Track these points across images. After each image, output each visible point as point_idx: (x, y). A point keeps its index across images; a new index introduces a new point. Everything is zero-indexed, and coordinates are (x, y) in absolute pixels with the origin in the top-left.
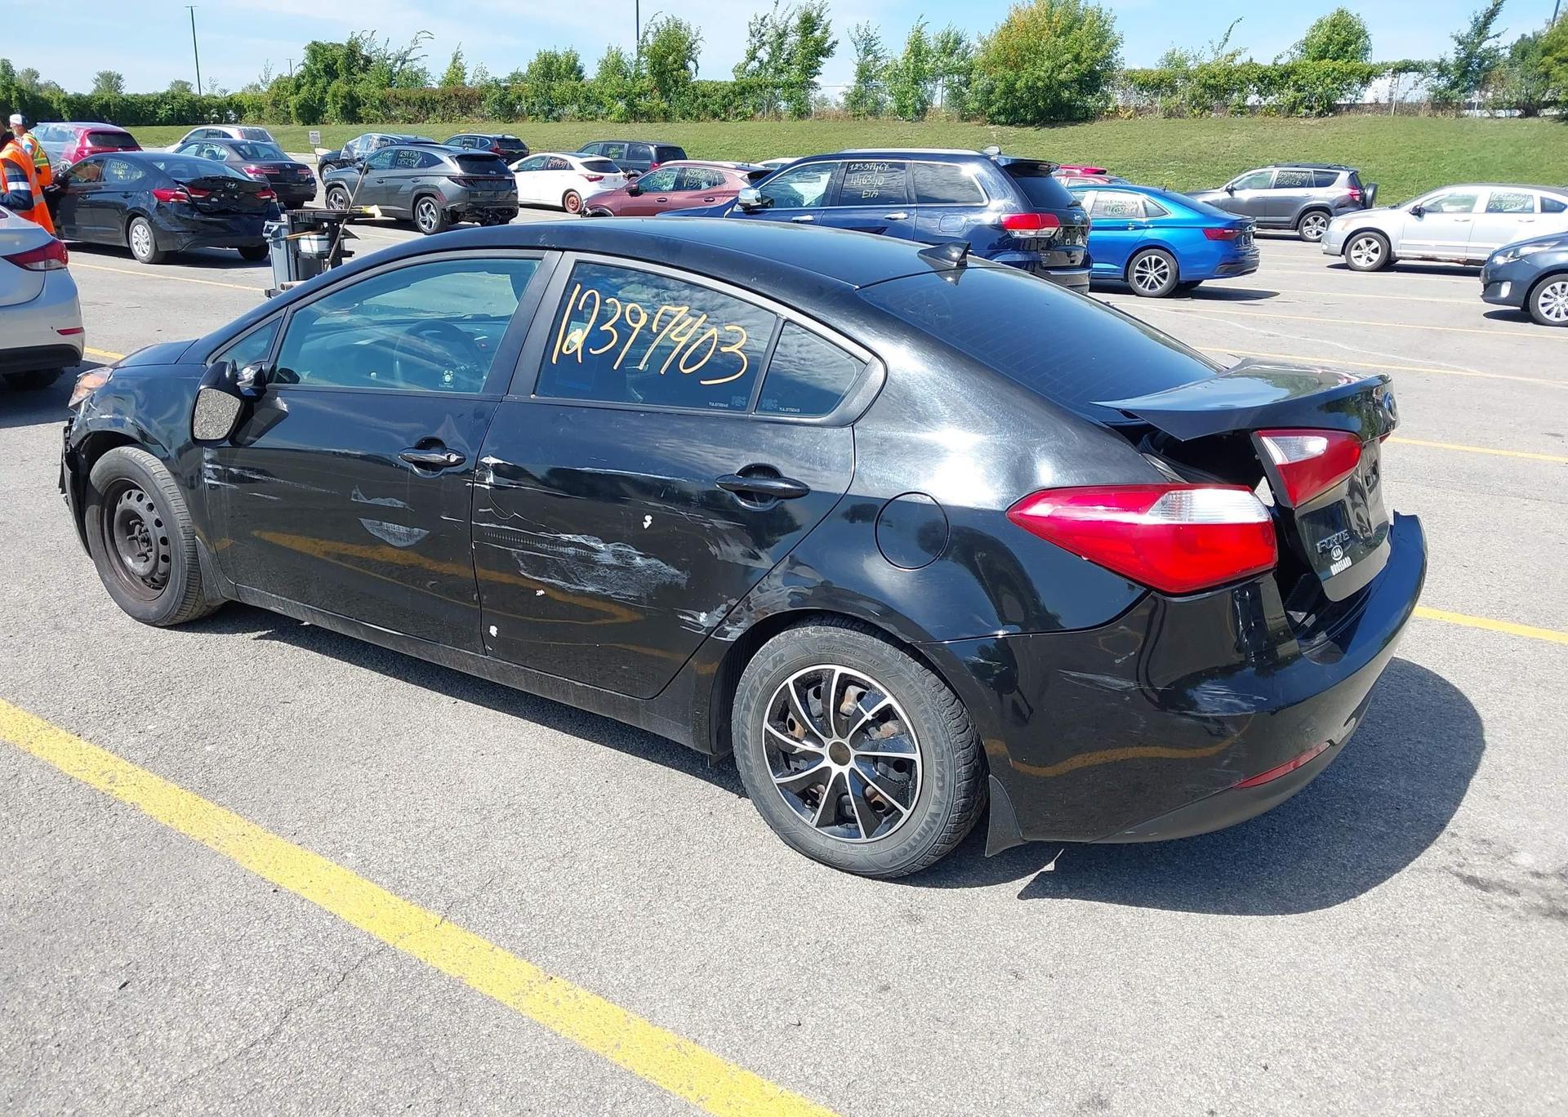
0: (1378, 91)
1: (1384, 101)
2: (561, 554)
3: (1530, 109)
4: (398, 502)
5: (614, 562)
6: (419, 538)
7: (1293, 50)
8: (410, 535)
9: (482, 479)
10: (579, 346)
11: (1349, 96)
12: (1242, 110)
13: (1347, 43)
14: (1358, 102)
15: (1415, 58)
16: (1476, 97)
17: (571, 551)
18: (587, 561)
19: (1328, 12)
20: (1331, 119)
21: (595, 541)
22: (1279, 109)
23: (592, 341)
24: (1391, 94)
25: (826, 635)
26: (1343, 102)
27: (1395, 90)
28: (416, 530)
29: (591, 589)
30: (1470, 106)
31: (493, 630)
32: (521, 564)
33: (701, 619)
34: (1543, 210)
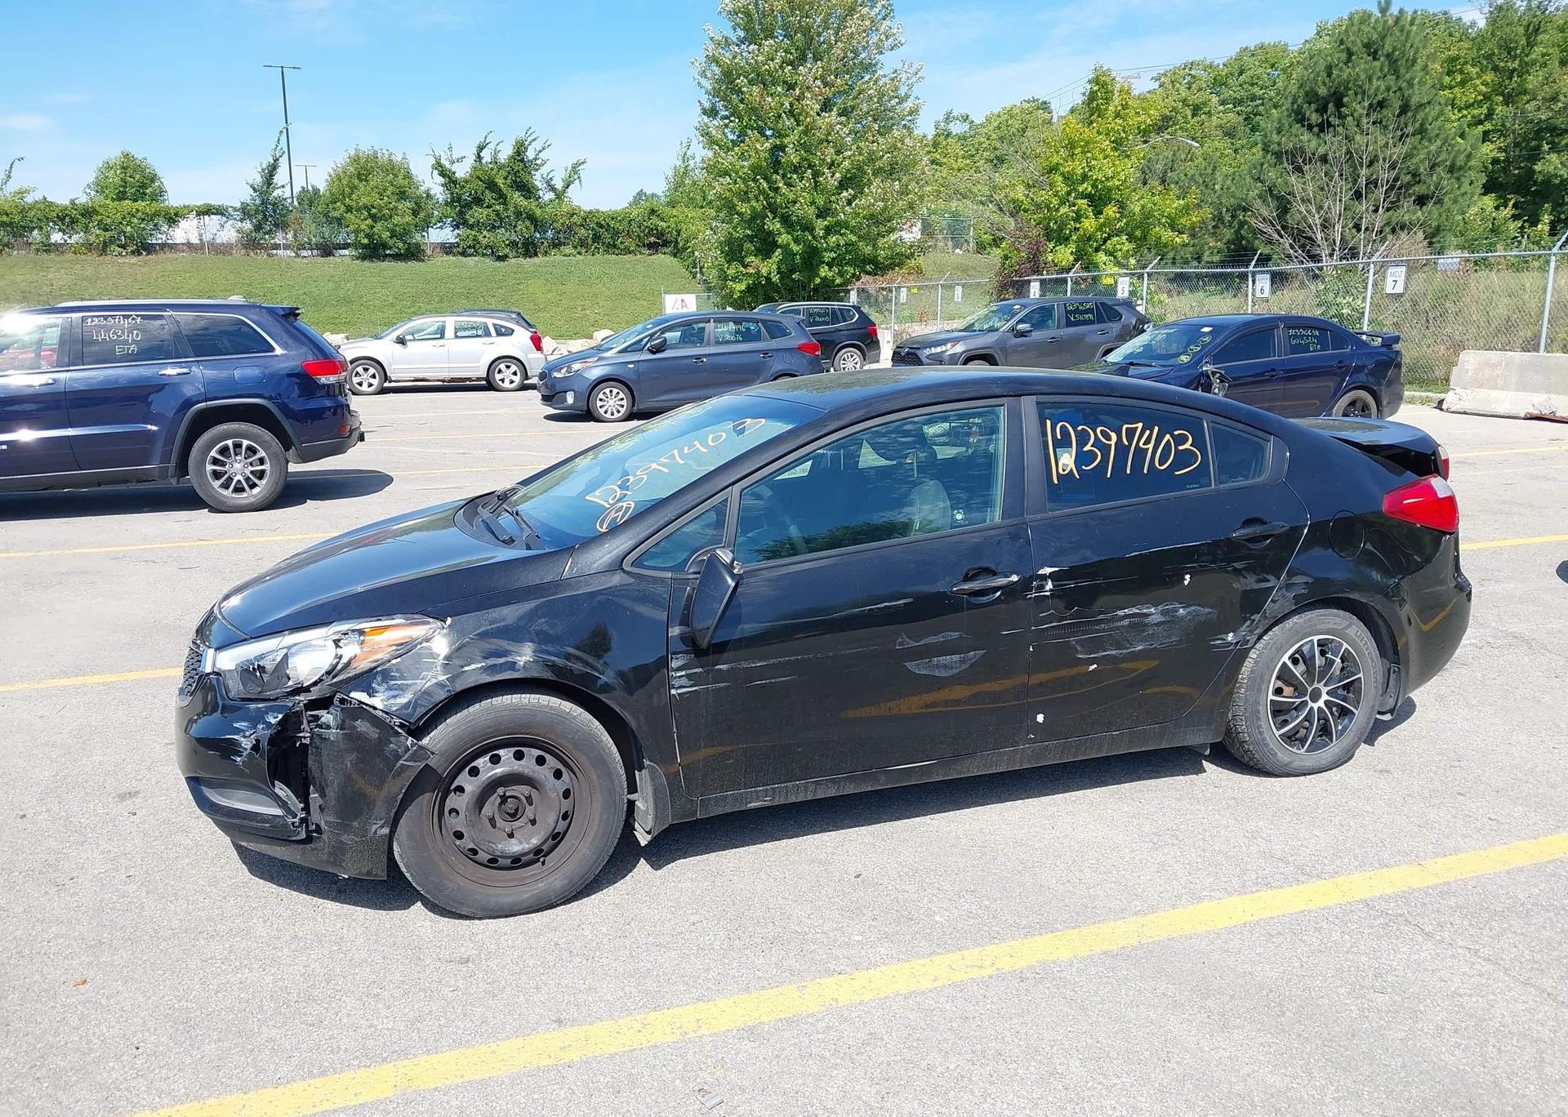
0: (185, 231)
1: (195, 240)
2: (1117, 628)
3: (327, 250)
4: (952, 634)
5: (1163, 619)
6: (973, 661)
7: (88, 191)
8: (963, 661)
9: (1041, 588)
10: (1072, 466)
11: (160, 236)
12: (48, 248)
13: (144, 186)
14: (170, 242)
15: (215, 202)
16: (279, 238)
17: (1126, 622)
18: (1139, 625)
19: (113, 154)
20: (144, 257)
21: (1147, 608)
22: (89, 247)
23: (1082, 458)
24: (200, 235)
25: (1308, 617)
26: (154, 242)
27: (203, 231)
28: (972, 653)
29: (1140, 648)
30: (276, 247)
31: (1040, 718)
32: (1079, 648)
33: (1229, 639)
34: (499, 334)
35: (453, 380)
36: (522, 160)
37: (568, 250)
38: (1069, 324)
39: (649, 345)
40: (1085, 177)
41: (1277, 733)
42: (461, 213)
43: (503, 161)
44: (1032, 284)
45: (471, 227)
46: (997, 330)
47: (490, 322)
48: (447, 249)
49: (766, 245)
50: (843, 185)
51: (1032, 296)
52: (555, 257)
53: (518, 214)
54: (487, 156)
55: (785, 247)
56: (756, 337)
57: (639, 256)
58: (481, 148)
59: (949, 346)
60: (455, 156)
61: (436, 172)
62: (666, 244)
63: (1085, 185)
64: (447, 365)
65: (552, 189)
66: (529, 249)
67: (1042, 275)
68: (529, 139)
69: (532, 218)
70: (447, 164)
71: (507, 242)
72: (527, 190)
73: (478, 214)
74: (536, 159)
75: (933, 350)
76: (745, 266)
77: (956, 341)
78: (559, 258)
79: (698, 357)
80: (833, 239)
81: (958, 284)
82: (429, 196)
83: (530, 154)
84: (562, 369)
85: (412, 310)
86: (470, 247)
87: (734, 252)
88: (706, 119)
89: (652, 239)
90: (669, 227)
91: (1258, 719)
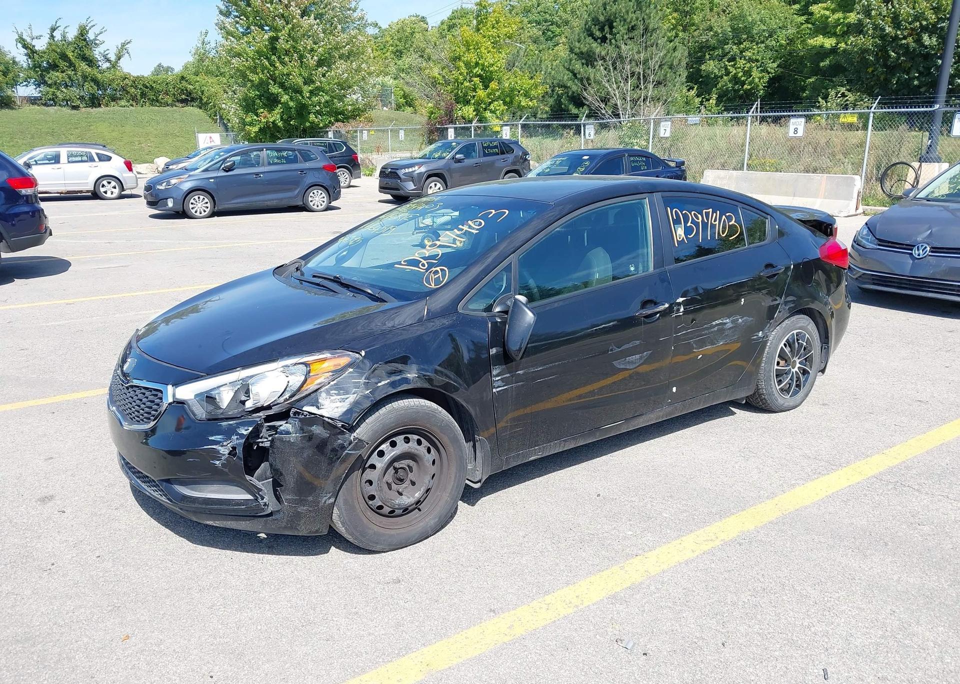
2: (712, 332)
4: (636, 342)
5: (732, 326)
6: (646, 357)
8: (641, 358)
9: (678, 310)
10: (683, 235)
17: (716, 329)
18: (722, 330)
21: (725, 319)
23: (688, 231)
28: (646, 353)
29: (721, 343)
31: (674, 389)
32: (694, 345)
33: (760, 335)
34: (100, 160)
35: (68, 192)
36: (85, 40)
37: (123, 103)
38: (485, 155)
39: (223, 166)
40: (477, 64)
41: (778, 388)
42: (42, 76)
43: (70, 40)
44: (449, 130)
45: (50, 86)
46: (444, 158)
47: (93, 152)
48: (33, 101)
49: (272, 102)
50: (320, 63)
51: (449, 138)
52: (114, 108)
53: (85, 77)
54: (58, 35)
55: (285, 105)
56: (295, 160)
57: (175, 108)
58: (53, 29)
59: (417, 168)
60: (35, 34)
61: (20, 45)
62: (193, 100)
63: (477, 69)
64: (64, 182)
65: (108, 60)
66: (94, 102)
67: (455, 124)
68: (90, 25)
69: (95, 81)
70: (28, 40)
71: (78, 97)
72: (91, 62)
73: (55, 76)
74: (95, 39)
75: (407, 171)
76: (257, 115)
77: (420, 165)
78: (117, 108)
79: (257, 174)
80: (315, 99)
81: (401, 129)
82: (14, 62)
83: (91, 36)
84: (163, 183)
85: (11, 144)
86: (50, 100)
87: (249, 106)
88: (222, 18)
89: (184, 97)
90: (195, 89)
91: (771, 380)
